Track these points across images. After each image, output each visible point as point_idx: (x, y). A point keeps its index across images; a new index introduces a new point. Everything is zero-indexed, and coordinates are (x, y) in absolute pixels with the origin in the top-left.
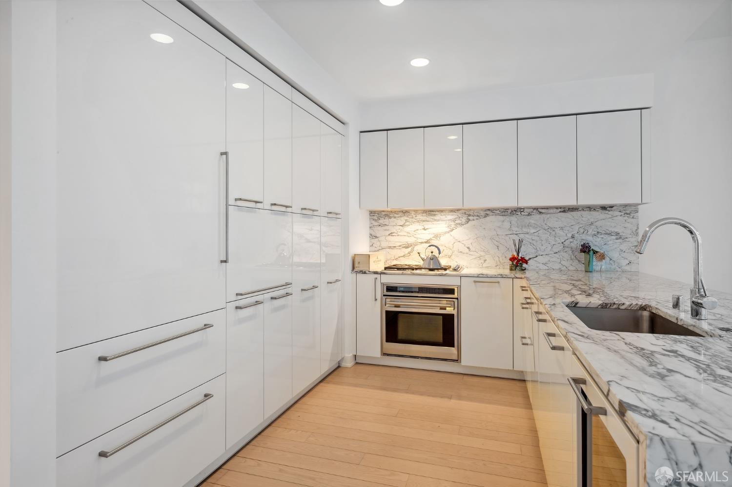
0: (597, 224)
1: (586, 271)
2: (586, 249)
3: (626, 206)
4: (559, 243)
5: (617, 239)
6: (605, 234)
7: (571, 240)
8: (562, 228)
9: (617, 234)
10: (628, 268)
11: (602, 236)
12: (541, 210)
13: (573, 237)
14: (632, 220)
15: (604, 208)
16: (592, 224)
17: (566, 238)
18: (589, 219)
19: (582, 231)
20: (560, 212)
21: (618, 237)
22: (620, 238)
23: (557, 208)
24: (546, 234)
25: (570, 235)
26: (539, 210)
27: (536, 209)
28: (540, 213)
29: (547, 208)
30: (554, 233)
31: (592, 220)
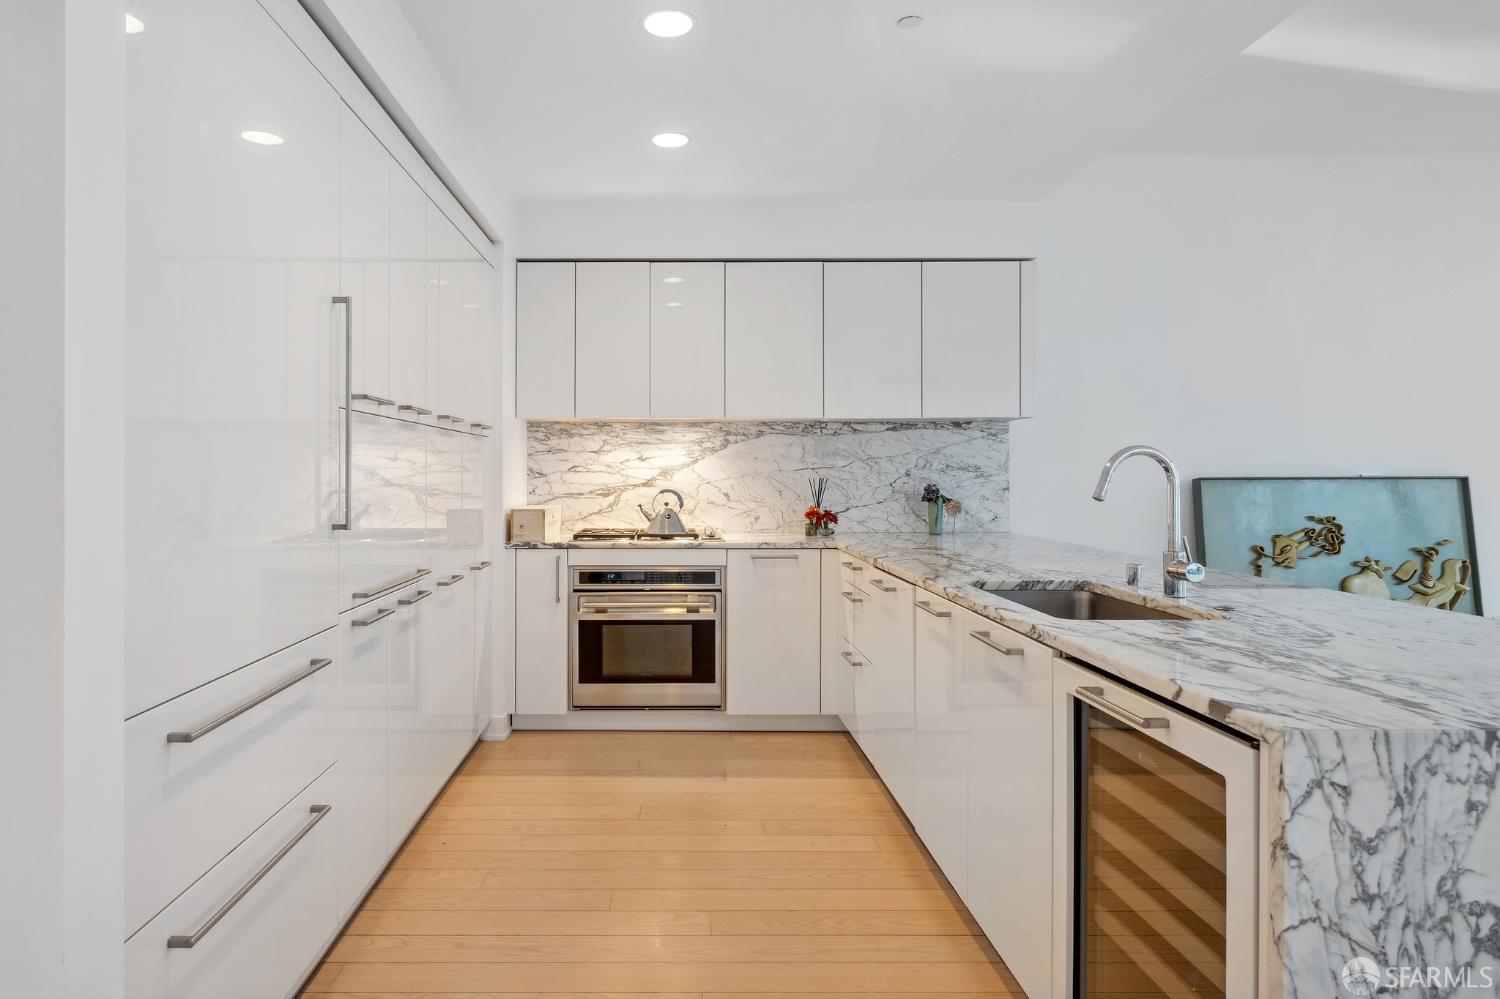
0: (946, 451)
1: (932, 534)
2: (932, 495)
3: (990, 421)
4: (885, 485)
5: (977, 477)
6: (958, 469)
7: (906, 479)
8: (890, 459)
9: (977, 468)
10: (992, 526)
11: (954, 473)
12: (855, 426)
13: (908, 474)
14: (1001, 445)
15: (957, 424)
16: (938, 451)
17: (897, 476)
18: (933, 444)
19: (922, 462)
20: (888, 429)
21: (978, 474)
22: (982, 475)
23: (882, 423)
24: (863, 468)
25: (902, 471)
26: (852, 425)
27: (847, 423)
28: (855, 430)
29: (865, 422)
30: (877, 466)
31: (938, 445)
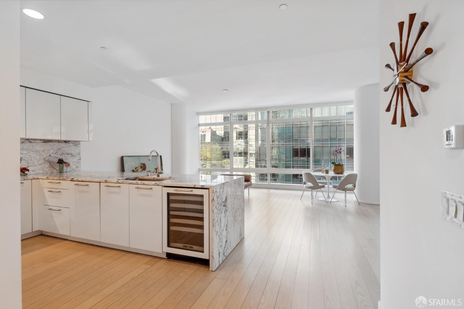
0: (63, 149)
1: (60, 173)
2: (61, 162)
3: (75, 141)
4: (42, 159)
5: (72, 156)
6: (66, 154)
7: (49, 157)
8: (43, 151)
9: (72, 154)
10: (76, 169)
11: (65, 155)
12: (31, 141)
13: (50, 156)
14: (78, 148)
15: (65, 142)
16: (60, 149)
17: (46, 156)
18: (58, 147)
19: (55, 152)
20: (43, 142)
21: (72, 155)
22: (73, 156)
23: (41, 140)
24: (34, 154)
25: (48, 155)
26: (30, 140)
27: (28, 140)
28: (31, 142)
29: (35, 140)
30: (39, 153)
31: (60, 147)
